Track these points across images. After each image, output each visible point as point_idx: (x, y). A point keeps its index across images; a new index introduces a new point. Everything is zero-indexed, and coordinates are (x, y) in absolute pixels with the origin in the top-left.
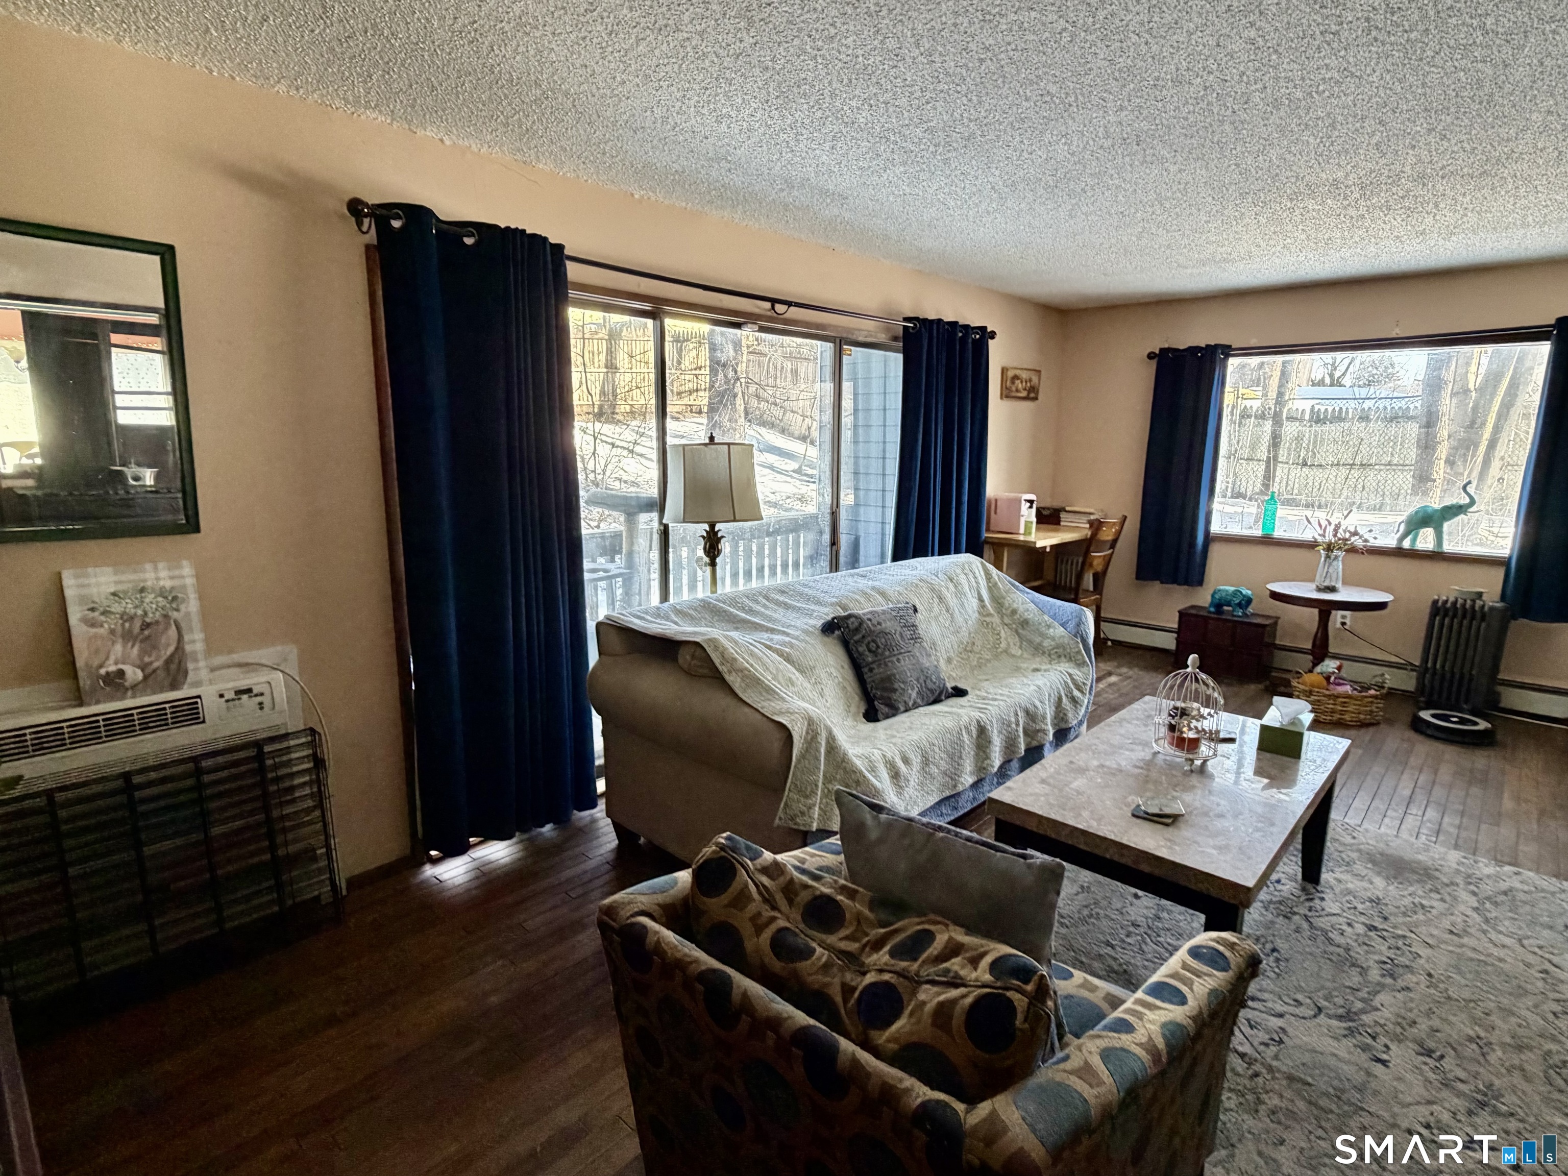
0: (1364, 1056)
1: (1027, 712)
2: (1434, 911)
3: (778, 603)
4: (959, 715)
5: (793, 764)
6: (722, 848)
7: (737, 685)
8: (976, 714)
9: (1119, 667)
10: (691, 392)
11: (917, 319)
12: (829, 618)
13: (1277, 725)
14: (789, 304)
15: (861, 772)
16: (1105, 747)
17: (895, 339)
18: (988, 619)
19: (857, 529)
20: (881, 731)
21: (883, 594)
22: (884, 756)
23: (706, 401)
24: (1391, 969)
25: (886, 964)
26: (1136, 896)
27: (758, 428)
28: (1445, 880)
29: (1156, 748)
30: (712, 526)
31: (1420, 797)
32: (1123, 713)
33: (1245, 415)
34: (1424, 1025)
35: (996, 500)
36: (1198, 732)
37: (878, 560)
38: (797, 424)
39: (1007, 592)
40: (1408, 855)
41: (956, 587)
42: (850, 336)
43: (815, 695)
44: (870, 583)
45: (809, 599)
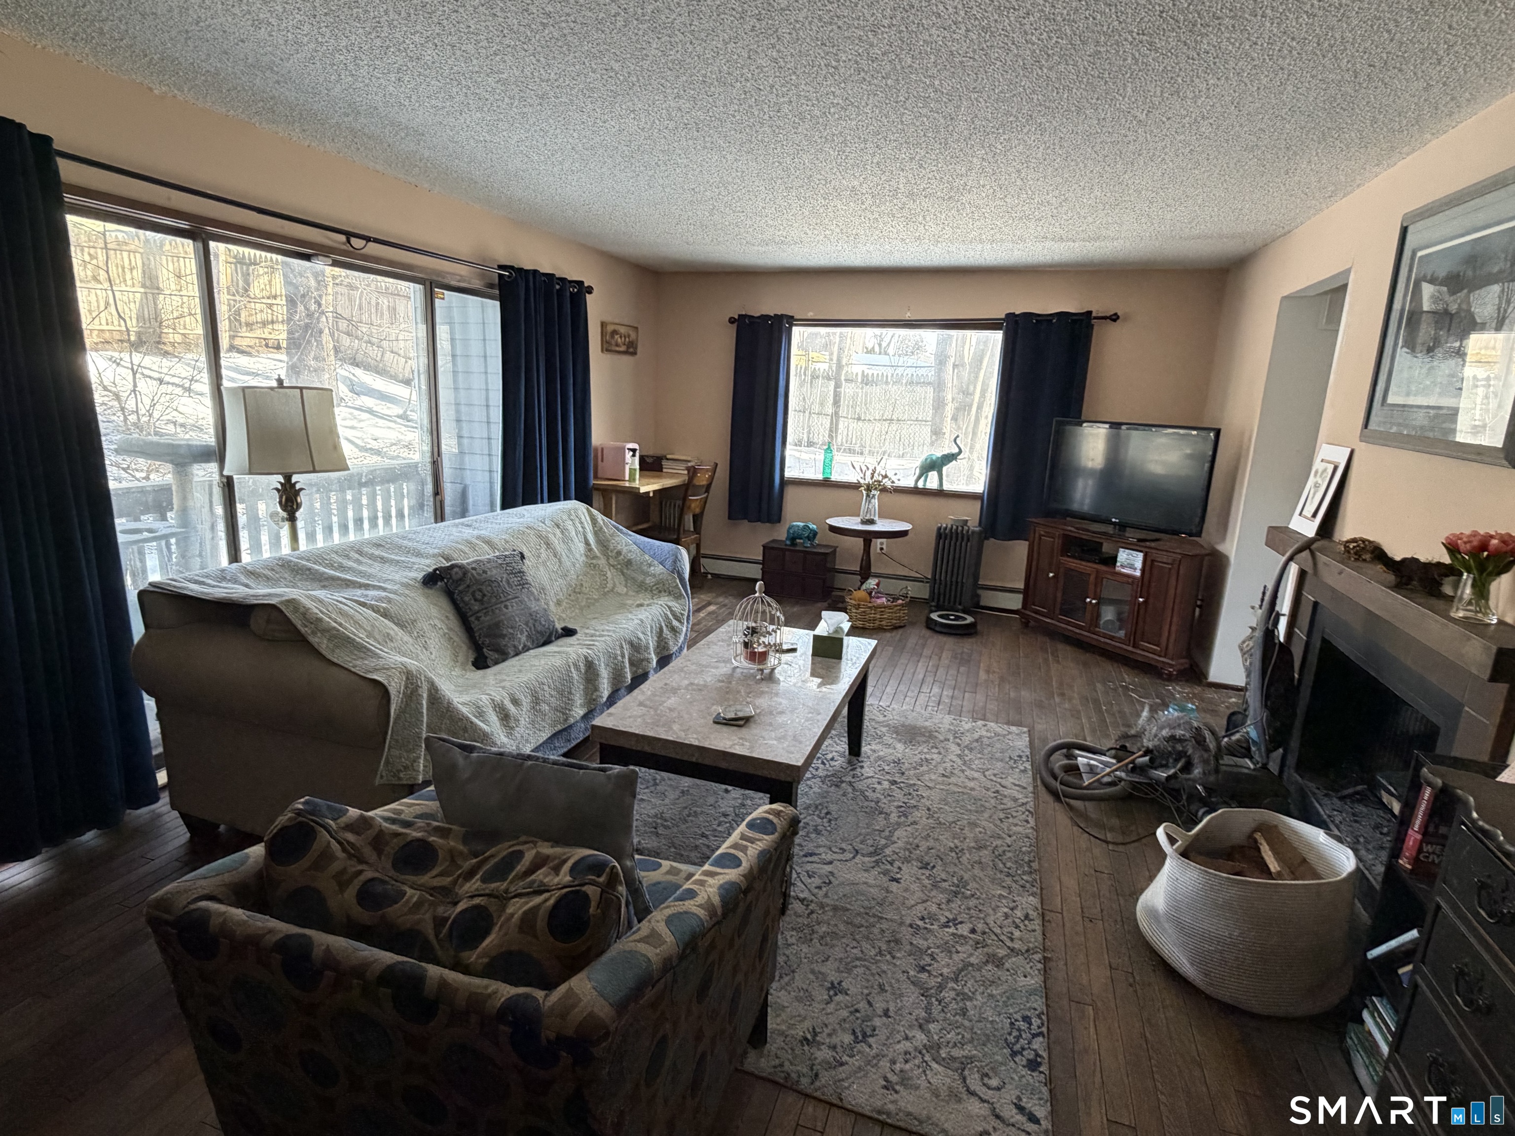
0: (885, 879)
1: (631, 644)
2: (934, 763)
3: (372, 557)
4: (567, 653)
5: (392, 720)
6: (299, 813)
7: (324, 646)
8: (585, 651)
9: (718, 596)
10: (264, 324)
11: (512, 268)
12: (430, 570)
13: (825, 634)
14: (368, 239)
15: (467, 719)
16: (694, 667)
17: (491, 286)
18: (594, 561)
19: (462, 478)
20: (492, 677)
21: (489, 542)
22: (493, 700)
23: (284, 336)
24: (905, 811)
25: (477, 890)
26: (727, 791)
27: (351, 368)
28: (942, 738)
29: (736, 664)
30: (288, 478)
31: (930, 679)
32: (711, 637)
33: (815, 377)
34: (924, 845)
35: (602, 449)
36: (766, 646)
37: (488, 508)
38: (398, 365)
39: (612, 536)
40: (920, 723)
41: (562, 532)
42: (440, 279)
43: (419, 650)
44: (476, 532)
45: (408, 551)
